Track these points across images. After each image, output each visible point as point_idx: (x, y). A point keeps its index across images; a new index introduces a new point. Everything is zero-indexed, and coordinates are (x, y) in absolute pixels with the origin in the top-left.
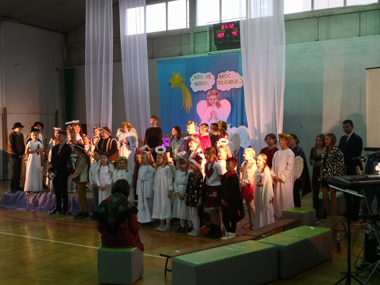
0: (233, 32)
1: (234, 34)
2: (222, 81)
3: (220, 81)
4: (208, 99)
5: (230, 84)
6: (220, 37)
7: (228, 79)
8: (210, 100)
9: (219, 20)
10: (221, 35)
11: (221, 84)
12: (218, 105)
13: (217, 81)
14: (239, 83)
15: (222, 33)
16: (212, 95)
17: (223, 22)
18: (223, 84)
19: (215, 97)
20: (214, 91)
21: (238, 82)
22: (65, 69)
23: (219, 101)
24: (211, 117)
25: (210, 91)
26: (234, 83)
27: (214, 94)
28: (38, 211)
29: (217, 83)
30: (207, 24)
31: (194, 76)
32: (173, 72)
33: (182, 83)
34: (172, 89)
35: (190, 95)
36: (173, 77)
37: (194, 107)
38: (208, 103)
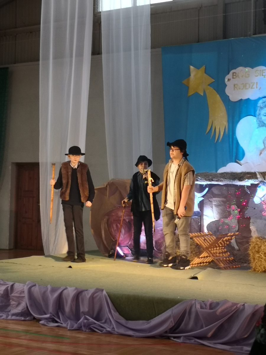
4: (258, 114)
8: (263, 115)
25: (264, 99)
31: (233, 73)
32: (192, 67)
33: (208, 85)
34: (189, 96)
35: (224, 108)
36: (192, 75)
37: (231, 128)
38: (258, 122)
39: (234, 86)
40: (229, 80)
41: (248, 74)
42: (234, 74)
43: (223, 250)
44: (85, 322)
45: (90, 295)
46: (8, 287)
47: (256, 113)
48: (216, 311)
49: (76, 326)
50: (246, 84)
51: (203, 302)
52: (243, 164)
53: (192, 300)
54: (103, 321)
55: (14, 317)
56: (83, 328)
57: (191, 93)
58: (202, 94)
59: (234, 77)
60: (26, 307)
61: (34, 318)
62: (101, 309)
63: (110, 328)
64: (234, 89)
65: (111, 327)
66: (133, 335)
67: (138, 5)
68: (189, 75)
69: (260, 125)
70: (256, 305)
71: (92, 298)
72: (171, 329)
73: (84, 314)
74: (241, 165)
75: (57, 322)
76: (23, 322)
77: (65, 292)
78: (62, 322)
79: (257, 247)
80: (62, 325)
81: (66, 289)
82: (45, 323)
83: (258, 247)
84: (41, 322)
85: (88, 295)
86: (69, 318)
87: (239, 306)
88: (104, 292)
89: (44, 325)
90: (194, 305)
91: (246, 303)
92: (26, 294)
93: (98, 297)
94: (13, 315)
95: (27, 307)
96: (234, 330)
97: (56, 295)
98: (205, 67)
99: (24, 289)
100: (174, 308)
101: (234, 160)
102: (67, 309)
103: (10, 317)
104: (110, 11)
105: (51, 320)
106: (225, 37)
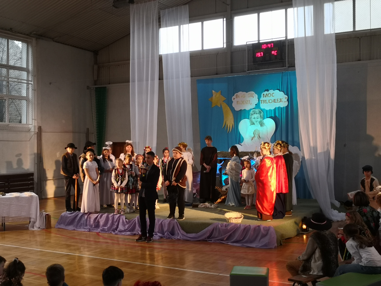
0: (273, 52)
1: (273, 54)
2: (266, 100)
3: (263, 100)
4: (250, 118)
5: (274, 102)
6: (258, 56)
7: (273, 98)
9: (257, 40)
10: (260, 55)
11: (264, 103)
12: (262, 124)
13: (261, 99)
14: (284, 102)
15: (261, 53)
16: (255, 114)
17: (261, 42)
18: (266, 103)
19: (258, 115)
20: (257, 111)
21: (282, 101)
22: (96, 88)
23: (262, 120)
24: (254, 136)
25: (253, 110)
26: (278, 102)
27: (257, 113)
28: (101, 232)
29: (261, 101)
30: (245, 44)
31: (236, 95)
32: (213, 91)
33: (223, 101)
35: (232, 114)
36: (214, 96)
37: (236, 125)
38: (250, 122)
39: (237, 102)
40: (234, 99)
41: (245, 96)
42: (237, 96)
48: (228, 228)
50: (243, 101)
52: (243, 145)
53: (217, 223)
57: (213, 106)
58: (220, 107)
59: (237, 97)
64: (237, 104)
65: (179, 236)
67: (182, 51)
69: (252, 124)
72: (208, 237)
90: (218, 226)
91: (241, 224)
93: (172, 223)
98: (221, 91)
100: (209, 227)
101: (238, 143)
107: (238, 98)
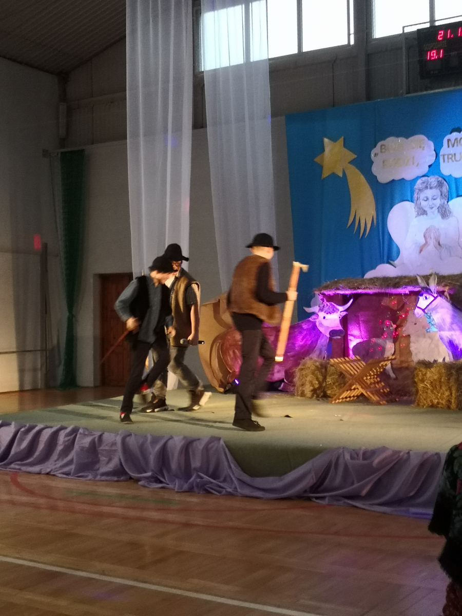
2: (455, 154)
3: (448, 155)
4: (416, 199)
6: (432, 59)
8: (423, 200)
9: (428, 20)
10: (435, 55)
11: (450, 160)
13: (442, 152)
15: (439, 50)
16: (429, 189)
17: (437, 24)
18: (456, 161)
19: (435, 192)
22: (62, 153)
23: (446, 202)
24: (426, 242)
27: (432, 186)
29: (441, 158)
31: (381, 146)
32: (326, 140)
33: (349, 163)
34: (324, 179)
35: (371, 192)
36: (327, 149)
37: (380, 218)
38: (417, 209)
39: (384, 162)
40: (376, 155)
41: (402, 146)
42: (383, 147)
43: (375, 379)
44: (198, 481)
45: (203, 446)
46: (95, 438)
47: (414, 197)
48: (372, 462)
49: (186, 487)
50: (399, 160)
51: (354, 450)
52: (398, 266)
53: (338, 448)
54: (222, 479)
55: (104, 478)
56: (196, 489)
57: (326, 174)
58: (341, 175)
60: (118, 463)
61: (131, 478)
62: (218, 465)
63: (231, 488)
64: (384, 168)
65: (233, 486)
66: (262, 496)
67: (252, 60)
68: (323, 150)
69: (419, 213)
70: (425, 453)
71: (207, 449)
72: (312, 487)
73: (196, 470)
74: (395, 267)
75: (161, 482)
76: (116, 483)
77: (170, 442)
78: (168, 482)
79: (420, 374)
80: (168, 486)
81: (171, 438)
82: (146, 484)
83: (422, 374)
84: (141, 483)
85: (200, 446)
86: (176, 476)
87: (401, 454)
88: (222, 442)
89: (144, 486)
90: (342, 456)
91: (411, 450)
92: (119, 446)
93: (214, 449)
94: (103, 474)
95: (121, 463)
96: (397, 487)
97: (158, 447)
98: (344, 139)
99: (115, 440)
100: (314, 459)
102: (174, 465)
103: (98, 477)
104: (215, 70)
105: (153, 480)
106: (369, 97)
107: (385, 152)
